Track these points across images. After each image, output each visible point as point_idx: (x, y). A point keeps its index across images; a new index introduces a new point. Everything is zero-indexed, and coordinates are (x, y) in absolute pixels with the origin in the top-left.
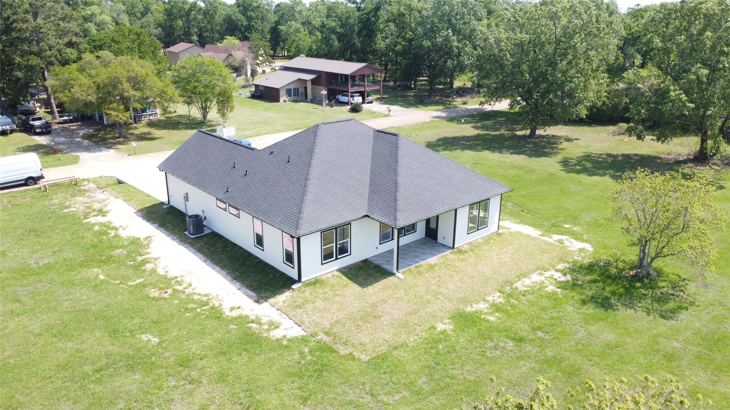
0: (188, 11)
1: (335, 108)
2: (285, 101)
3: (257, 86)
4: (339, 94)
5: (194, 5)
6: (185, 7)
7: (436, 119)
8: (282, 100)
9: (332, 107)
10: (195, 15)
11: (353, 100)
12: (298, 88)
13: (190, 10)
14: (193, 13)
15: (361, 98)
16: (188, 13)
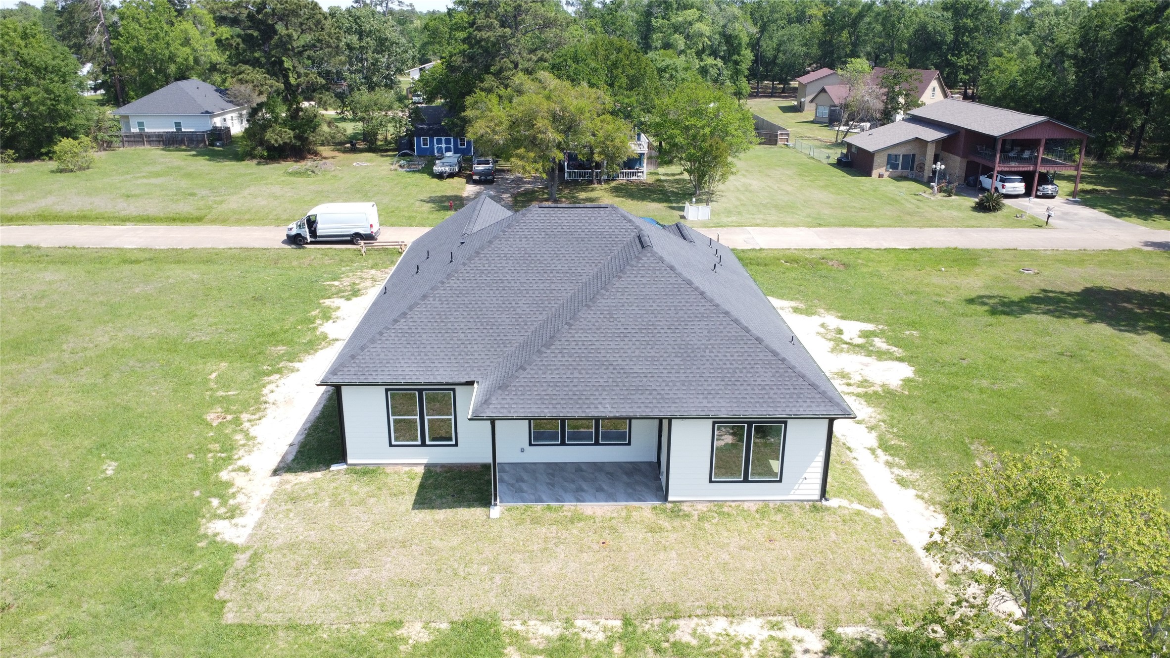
0: (856, 17)
1: (954, 197)
2: (880, 176)
3: (849, 146)
4: (983, 174)
5: (869, 7)
6: (851, 10)
7: (1150, 249)
8: (875, 173)
9: (950, 196)
10: (870, 23)
11: (1003, 187)
12: (914, 155)
13: (861, 15)
14: (867, 19)
15: (1023, 184)
16: (855, 22)
